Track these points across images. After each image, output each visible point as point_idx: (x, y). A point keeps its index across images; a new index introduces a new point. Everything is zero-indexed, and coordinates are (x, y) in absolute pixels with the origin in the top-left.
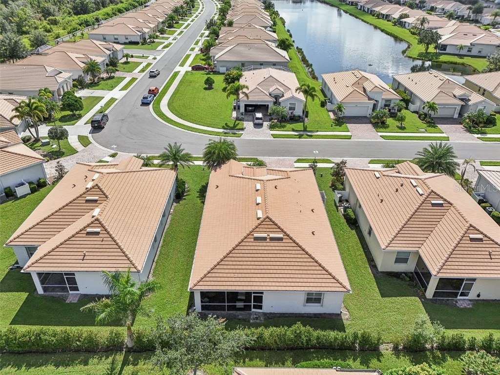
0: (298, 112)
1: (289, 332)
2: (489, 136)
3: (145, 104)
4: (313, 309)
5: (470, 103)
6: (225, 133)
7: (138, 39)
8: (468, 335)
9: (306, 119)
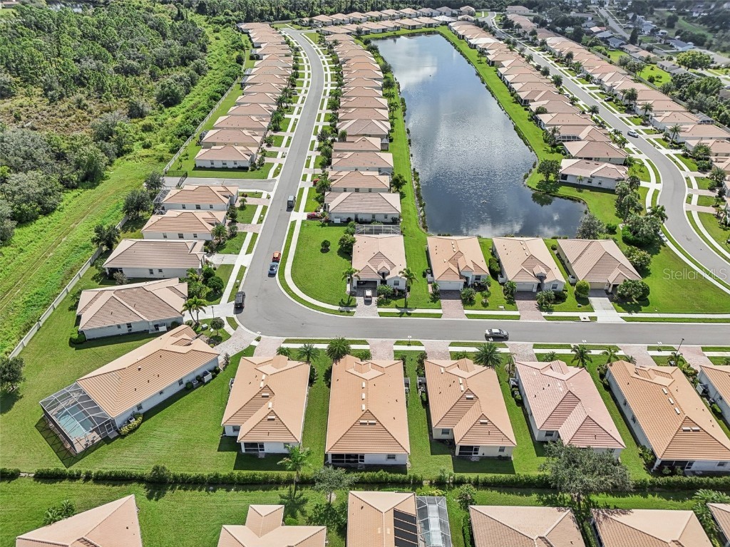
0: (402, 286)
1: (377, 475)
3: (272, 275)
4: (391, 462)
6: (341, 311)
7: (247, 165)
9: (408, 293)
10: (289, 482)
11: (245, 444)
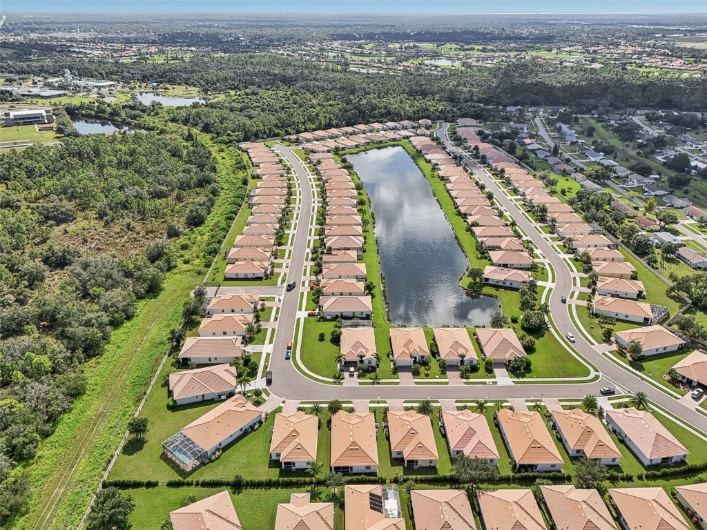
0: (374, 364)
1: (360, 477)
2: (471, 380)
3: (288, 358)
4: (368, 471)
5: (465, 359)
6: (335, 382)
7: (262, 275)
8: (410, 477)
9: (378, 369)
10: (311, 483)
11: (285, 463)
